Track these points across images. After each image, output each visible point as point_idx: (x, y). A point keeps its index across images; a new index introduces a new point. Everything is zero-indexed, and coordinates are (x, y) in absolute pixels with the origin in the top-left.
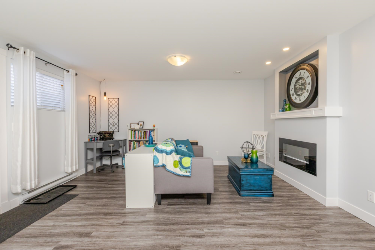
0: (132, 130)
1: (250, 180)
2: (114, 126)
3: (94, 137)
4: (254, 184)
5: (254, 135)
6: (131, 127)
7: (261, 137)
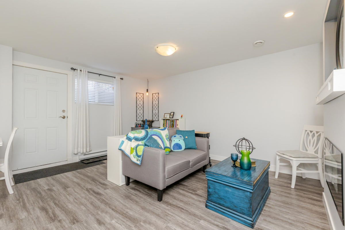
0: (164, 120)
1: (218, 190)
2: (155, 116)
3: (139, 124)
4: (224, 198)
5: (306, 131)
6: (165, 117)
7: (316, 135)
